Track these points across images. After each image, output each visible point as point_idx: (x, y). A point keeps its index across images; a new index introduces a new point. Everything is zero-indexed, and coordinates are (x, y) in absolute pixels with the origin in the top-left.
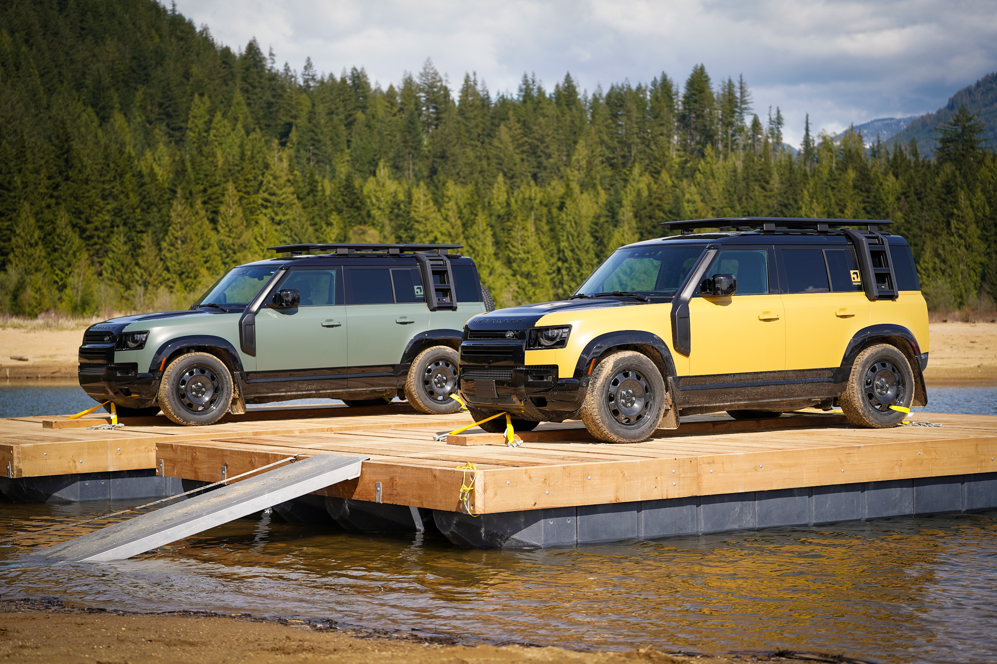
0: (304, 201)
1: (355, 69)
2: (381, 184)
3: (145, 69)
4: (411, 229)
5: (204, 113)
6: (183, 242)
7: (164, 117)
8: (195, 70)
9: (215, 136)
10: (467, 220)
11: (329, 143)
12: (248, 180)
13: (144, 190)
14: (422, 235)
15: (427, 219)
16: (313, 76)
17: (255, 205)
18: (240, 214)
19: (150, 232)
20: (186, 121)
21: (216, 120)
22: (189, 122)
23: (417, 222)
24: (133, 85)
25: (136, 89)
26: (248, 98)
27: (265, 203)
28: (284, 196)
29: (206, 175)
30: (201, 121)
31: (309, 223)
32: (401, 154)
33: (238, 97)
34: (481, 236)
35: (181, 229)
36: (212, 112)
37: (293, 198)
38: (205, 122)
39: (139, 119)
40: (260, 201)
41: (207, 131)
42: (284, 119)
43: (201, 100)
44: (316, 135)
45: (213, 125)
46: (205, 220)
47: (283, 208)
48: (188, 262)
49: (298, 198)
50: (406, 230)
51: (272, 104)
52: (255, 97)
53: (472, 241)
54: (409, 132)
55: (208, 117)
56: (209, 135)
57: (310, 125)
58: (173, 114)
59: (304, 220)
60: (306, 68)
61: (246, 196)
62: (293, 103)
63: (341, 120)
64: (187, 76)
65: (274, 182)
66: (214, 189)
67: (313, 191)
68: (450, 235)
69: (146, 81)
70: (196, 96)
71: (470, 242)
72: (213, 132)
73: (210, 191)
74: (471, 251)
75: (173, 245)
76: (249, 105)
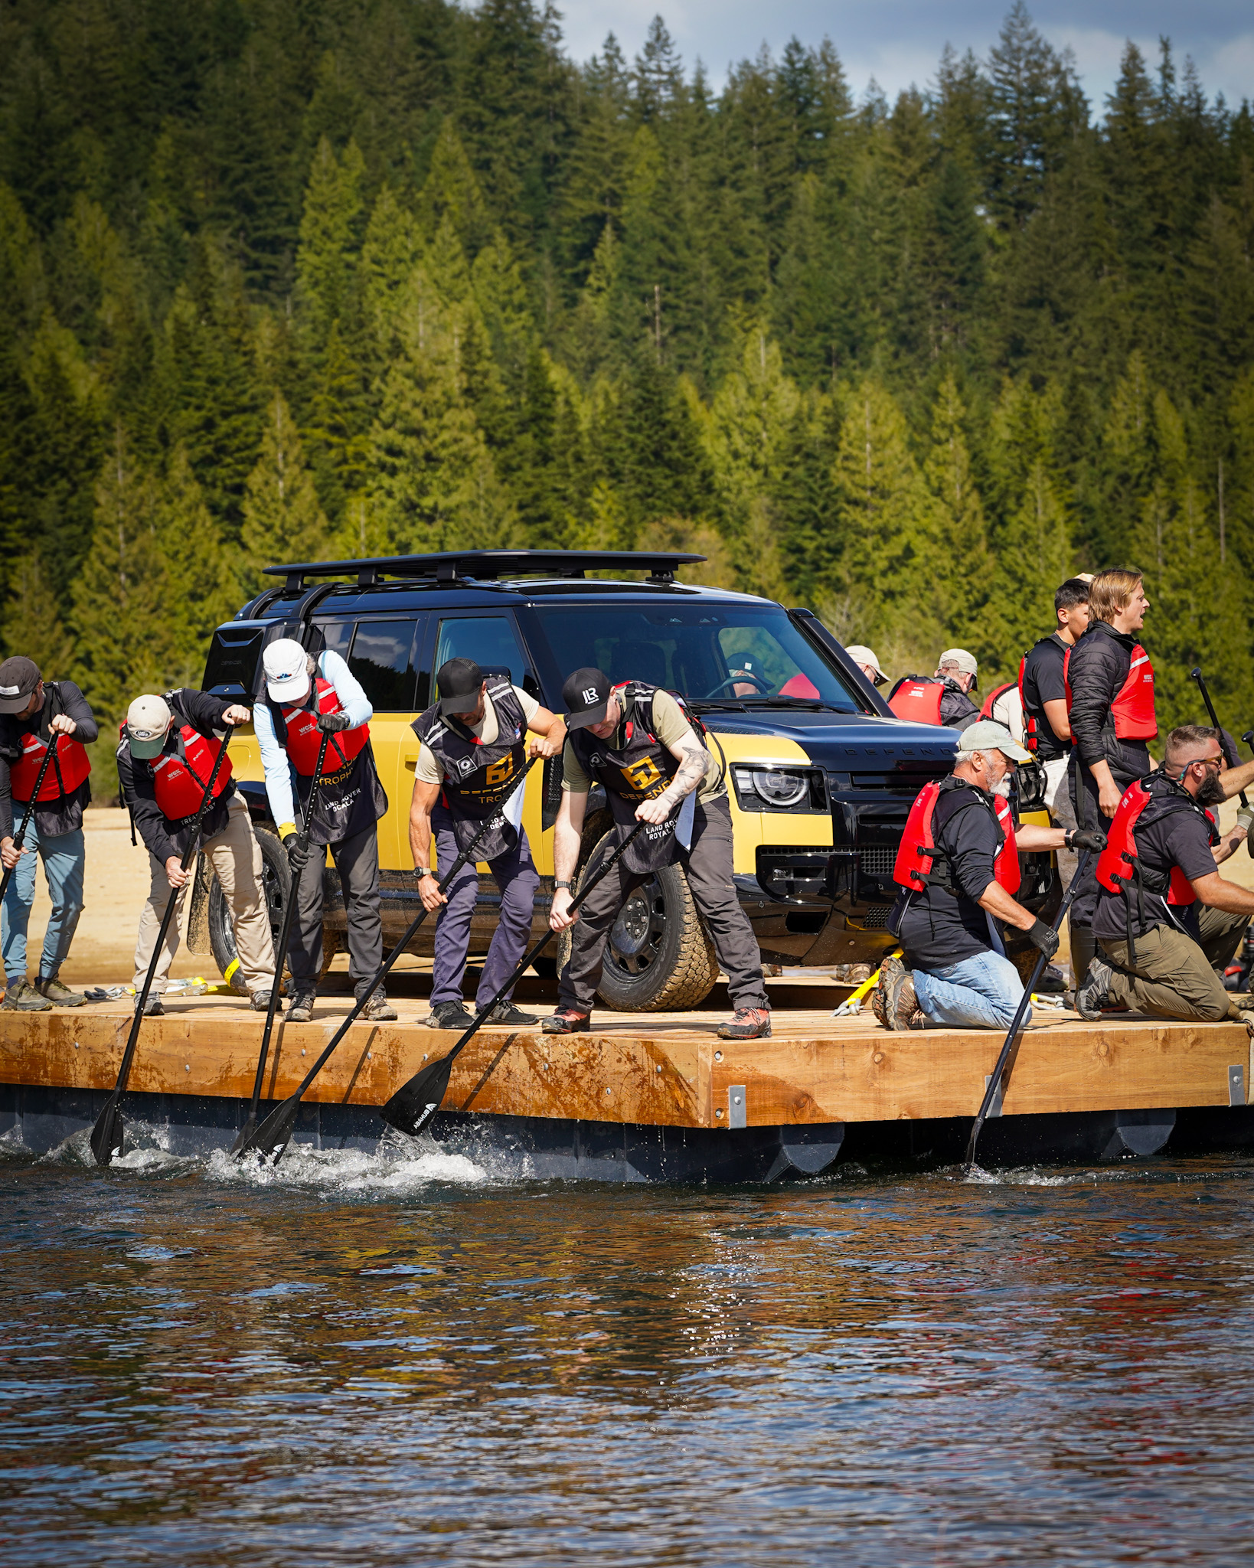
0: (510, 451)
1: (795, 47)
2: (760, 391)
3: (183, 67)
4: (834, 524)
5: (349, 193)
6: (135, 580)
7: (232, 210)
8: (330, 66)
9: (376, 262)
10: (1005, 493)
11: (707, 271)
12: (341, 393)
13: (27, 430)
14: (869, 542)
15: (884, 495)
16: (673, 73)
17: (362, 467)
18: (308, 494)
19: (37, 552)
20: (293, 221)
21: (377, 216)
22: (305, 223)
23: (855, 503)
24: (149, 117)
25: (157, 129)
26: (484, 146)
27: (389, 460)
28: (445, 436)
29: (213, 382)
30: (339, 220)
31: (516, 515)
32: (914, 299)
33: (450, 143)
34: (1042, 539)
35: (130, 539)
36: (368, 189)
37: (474, 444)
38: (352, 222)
39: (161, 219)
40: (374, 455)
41: (355, 248)
42: (579, 204)
43: (339, 157)
44: (672, 250)
45: (372, 230)
46: (203, 511)
47: (443, 472)
48: (148, 637)
49: (490, 441)
50: (818, 527)
51: (556, 159)
52: (503, 141)
53: (1013, 556)
54: (943, 232)
55: (360, 205)
56: (361, 259)
57: (656, 222)
58: (258, 200)
59: (499, 504)
60: (650, 50)
61: (335, 439)
62: (607, 157)
63: (746, 203)
64: (306, 84)
65: (416, 395)
66: (237, 421)
67: (538, 420)
68: (948, 540)
69: (188, 104)
70: (324, 144)
71: (1008, 558)
72: (370, 249)
73: (224, 426)
74: (1013, 586)
75: (103, 588)
76: (484, 166)
